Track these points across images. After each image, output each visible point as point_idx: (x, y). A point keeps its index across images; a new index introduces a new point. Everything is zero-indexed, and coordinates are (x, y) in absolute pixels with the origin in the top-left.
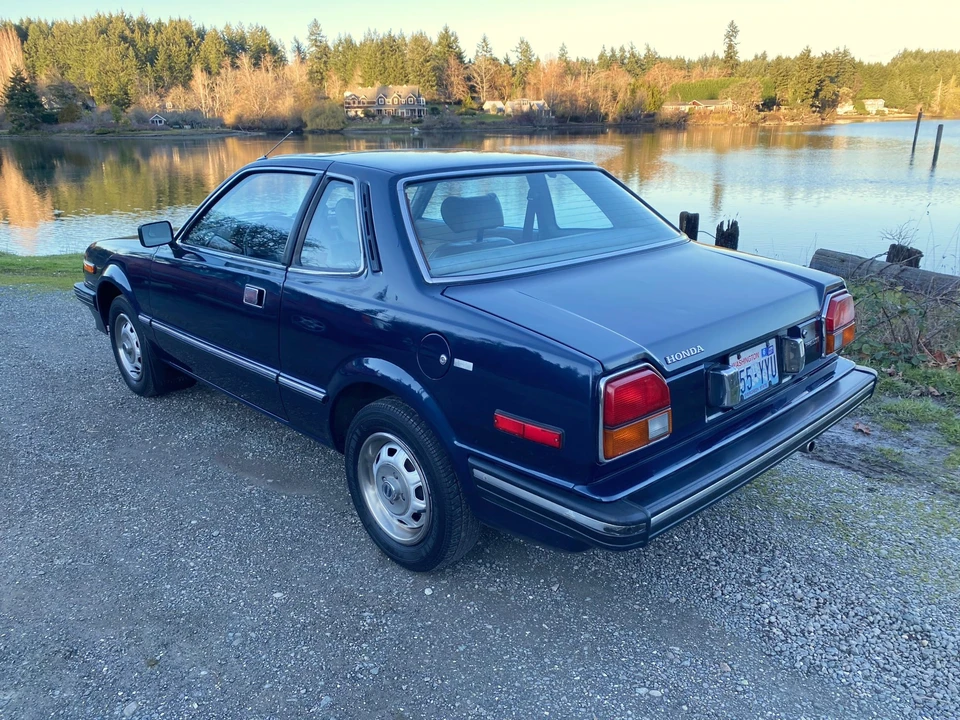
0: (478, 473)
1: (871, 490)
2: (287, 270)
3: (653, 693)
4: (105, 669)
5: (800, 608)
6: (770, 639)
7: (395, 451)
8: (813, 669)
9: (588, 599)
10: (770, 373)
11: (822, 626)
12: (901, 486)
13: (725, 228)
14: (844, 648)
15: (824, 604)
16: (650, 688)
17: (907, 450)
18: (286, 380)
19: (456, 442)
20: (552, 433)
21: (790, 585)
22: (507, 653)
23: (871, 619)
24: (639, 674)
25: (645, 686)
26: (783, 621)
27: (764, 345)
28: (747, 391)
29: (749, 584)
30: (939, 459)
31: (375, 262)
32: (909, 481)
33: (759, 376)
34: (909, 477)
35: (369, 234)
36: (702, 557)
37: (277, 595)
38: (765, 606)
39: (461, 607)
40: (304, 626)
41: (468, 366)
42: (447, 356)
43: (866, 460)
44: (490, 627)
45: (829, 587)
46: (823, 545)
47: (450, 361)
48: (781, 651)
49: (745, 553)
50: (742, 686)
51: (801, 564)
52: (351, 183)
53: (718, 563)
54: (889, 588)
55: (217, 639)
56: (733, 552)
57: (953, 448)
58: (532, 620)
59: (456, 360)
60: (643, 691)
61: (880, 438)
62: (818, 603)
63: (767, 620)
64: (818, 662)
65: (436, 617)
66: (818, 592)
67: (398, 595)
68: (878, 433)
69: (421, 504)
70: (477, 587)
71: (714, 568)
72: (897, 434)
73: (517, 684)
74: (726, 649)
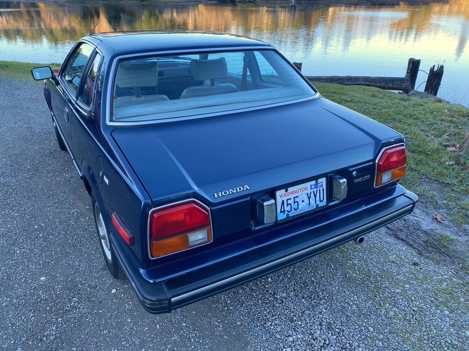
1: (415, 264)
5: (312, 344)
10: (318, 199)
12: (438, 263)
13: (436, 69)
15: (328, 345)
17: (460, 238)
20: (127, 236)
27: (314, 182)
28: (293, 211)
29: (292, 321)
32: (446, 261)
33: (307, 201)
34: (448, 258)
36: (276, 296)
38: (291, 339)
39: (123, 305)
41: (107, 182)
43: (426, 242)
44: (130, 321)
45: (339, 333)
46: (356, 300)
49: (303, 297)
51: (333, 311)
53: (283, 301)
54: (377, 342)
56: (297, 296)
61: (446, 226)
62: (324, 344)
66: (330, 335)
68: (446, 223)
71: (277, 305)
72: (459, 226)
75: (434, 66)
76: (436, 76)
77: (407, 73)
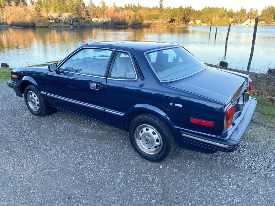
0: (183, 135)
1: (251, 128)
2: (107, 79)
3: (234, 187)
4: (84, 201)
5: (254, 161)
6: (252, 169)
7: (149, 129)
8: (266, 176)
9: (203, 164)
11: (261, 165)
12: (257, 126)
14: (270, 169)
15: (259, 159)
16: (233, 186)
18: (107, 110)
19: (175, 127)
20: (211, 123)
21: (248, 155)
22: (192, 181)
23: (271, 161)
24: (228, 183)
25: (231, 185)
26: (252, 164)
29: (238, 156)
30: (261, 119)
31: (142, 77)
34: (257, 124)
35: (138, 68)
37: (120, 173)
38: (246, 161)
39: (172, 171)
40: (134, 181)
41: (181, 106)
42: (173, 103)
44: (183, 175)
46: (250, 144)
47: (174, 104)
48: (256, 172)
50: (253, 182)
51: (247, 149)
52: (128, 53)
54: (270, 153)
55: (111, 188)
57: (263, 116)
58: (192, 172)
59: (176, 104)
60: (231, 187)
62: (257, 159)
63: (249, 165)
64: (266, 174)
65: (168, 174)
66: (256, 156)
67: (153, 169)
69: (158, 144)
70: (173, 164)
73: (200, 189)
74: (243, 173)
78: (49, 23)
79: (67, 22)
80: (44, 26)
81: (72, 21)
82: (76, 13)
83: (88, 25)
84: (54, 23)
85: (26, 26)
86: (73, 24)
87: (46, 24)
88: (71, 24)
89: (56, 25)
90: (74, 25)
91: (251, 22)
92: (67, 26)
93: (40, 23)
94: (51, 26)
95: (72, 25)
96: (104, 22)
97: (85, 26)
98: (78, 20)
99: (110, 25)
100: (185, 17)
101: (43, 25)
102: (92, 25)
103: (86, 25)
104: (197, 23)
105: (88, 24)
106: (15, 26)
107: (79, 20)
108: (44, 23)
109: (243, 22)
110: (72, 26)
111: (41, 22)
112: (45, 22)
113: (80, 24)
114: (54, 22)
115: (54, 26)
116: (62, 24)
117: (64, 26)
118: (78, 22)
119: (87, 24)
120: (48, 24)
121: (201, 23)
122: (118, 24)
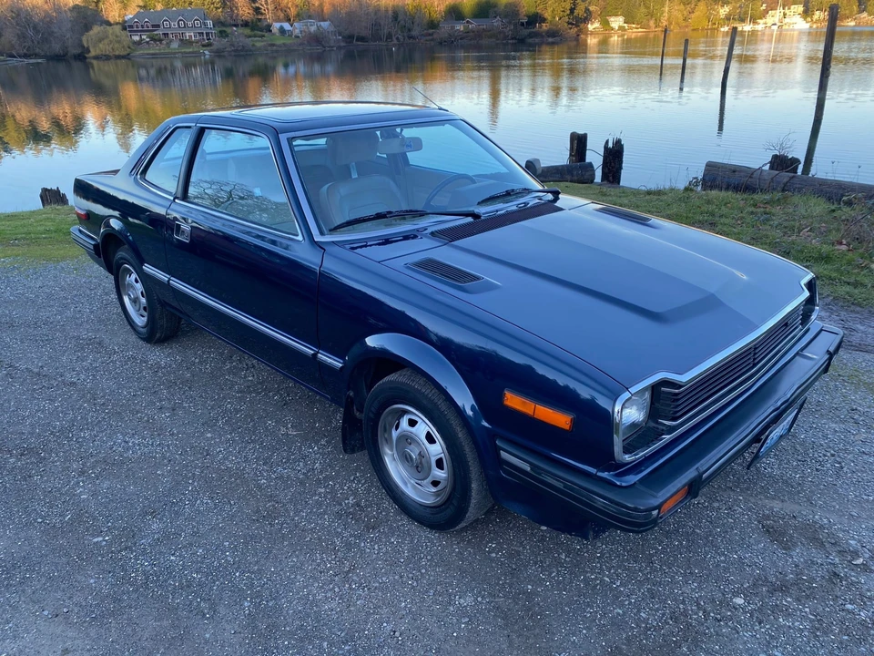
75: (607, 142)
76: (614, 155)
77: (571, 155)
78: (131, 45)
79: (190, 36)
80: (117, 53)
81: (208, 34)
82: (217, 8)
83: (258, 44)
84: (147, 42)
85: (57, 56)
86: (209, 45)
87: (123, 47)
88: (204, 46)
89: (155, 49)
90: (214, 48)
91: (785, 14)
92: (190, 53)
93: (101, 45)
94: (138, 53)
95: (209, 48)
96: (310, 33)
97: (251, 51)
98: (225, 31)
99: (332, 44)
100: (574, 9)
101: (113, 49)
102: (273, 45)
103: (253, 45)
104: (613, 25)
105: (259, 41)
106: (20, 57)
107: (228, 30)
108: (117, 45)
109: (761, 19)
110: (207, 52)
111: (106, 41)
112: (119, 42)
113: (233, 45)
114: (148, 40)
115: (148, 54)
116: (175, 45)
117: (182, 53)
118: (227, 36)
119: (256, 41)
120: (129, 48)
121: (626, 25)
122: (357, 40)
